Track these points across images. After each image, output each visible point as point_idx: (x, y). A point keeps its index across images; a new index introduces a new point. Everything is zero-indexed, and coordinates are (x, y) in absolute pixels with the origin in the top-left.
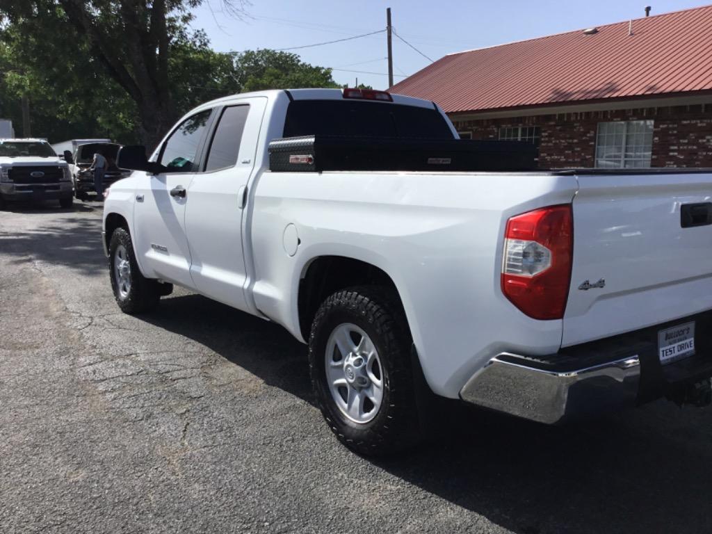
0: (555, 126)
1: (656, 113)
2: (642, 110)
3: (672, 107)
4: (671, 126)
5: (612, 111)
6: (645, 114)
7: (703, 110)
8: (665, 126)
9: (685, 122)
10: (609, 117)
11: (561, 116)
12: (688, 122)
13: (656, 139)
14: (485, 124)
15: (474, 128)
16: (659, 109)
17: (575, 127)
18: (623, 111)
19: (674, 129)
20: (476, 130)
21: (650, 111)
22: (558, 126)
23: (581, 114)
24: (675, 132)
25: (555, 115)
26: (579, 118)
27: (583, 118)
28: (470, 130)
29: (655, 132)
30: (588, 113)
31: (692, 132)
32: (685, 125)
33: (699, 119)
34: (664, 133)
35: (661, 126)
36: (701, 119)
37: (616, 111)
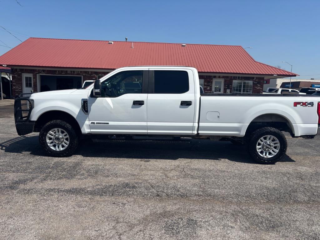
14: (90, 73)
20: (85, 75)
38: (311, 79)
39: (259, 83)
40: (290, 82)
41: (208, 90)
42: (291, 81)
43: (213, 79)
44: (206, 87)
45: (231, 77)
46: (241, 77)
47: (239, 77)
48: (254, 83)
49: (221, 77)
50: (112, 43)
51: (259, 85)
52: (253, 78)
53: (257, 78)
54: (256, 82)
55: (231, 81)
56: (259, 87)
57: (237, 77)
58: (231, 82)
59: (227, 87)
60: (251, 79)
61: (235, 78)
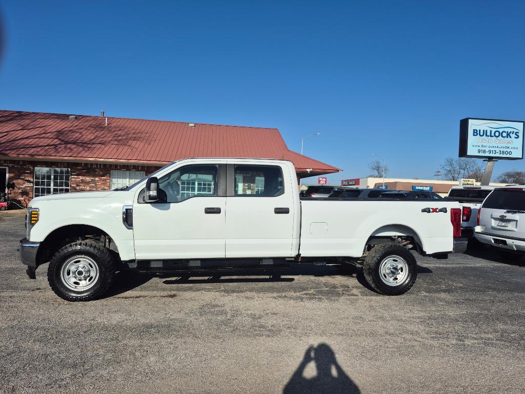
0: (81, 169)
1: (146, 169)
2: (138, 166)
5: (120, 165)
6: (140, 169)
11: (86, 164)
14: (21, 163)
15: (11, 165)
16: (147, 167)
17: (96, 171)
18: (128, 166)
21: (143, 167)
22: (84, 170)
23: (100, 165)
25: (82, 164)
26: (99, 167)
27: (102, 167)
28: (5, 166)
30: (105, 165)
37: (123, 165)
59: (247, 186)
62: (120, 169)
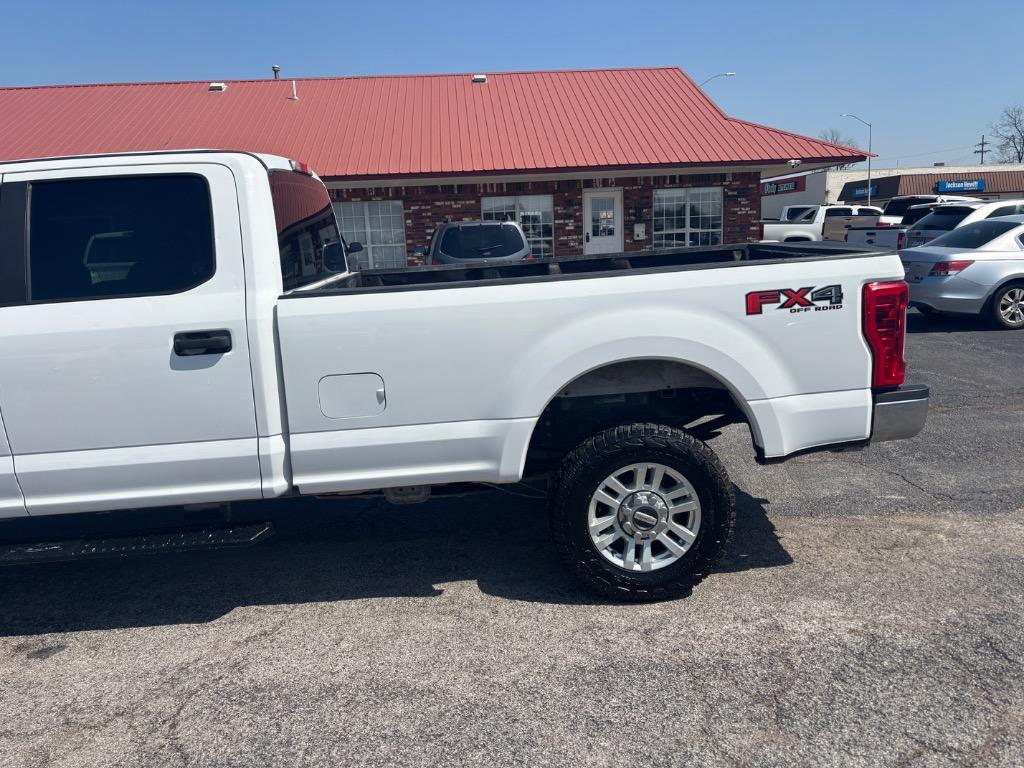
1: (404, 193)
2: (387, 189)
3: (422, 187)
4: (423, 207)
5: (348, 190)
6: (391, 195)
7: (456, 192)
8: (417, 207)
9: (438, 203)
10: (345, 196)
12: (442, 203)
13: (409, 221)
16: (407, 189)
18: (364, 190)
19: (427, 210)
21: (397, 190)
24: (429, 214)
29: (406, 214)
31: (449, 214)
32: (439, 206)
33: (453, 200)
34: (417, 216)
35: (412, 208)
36: (456, 200)
37: (354, 190)
38: (936, 165)
39: (743, 192)
40: (866, 181)
41: (569, 233)
42: (872, 177)
43: (584, 190)
44: (561, 221)
45: (647, 179)
46: (680, 176)
47: (673, 179)
48: (726, 196)
49: (612, 183)
50: (220, 89)
51: (743, 201)
52: (723, 177)
53: (734, 175)
54: (733, 190)
55: (646, 194)
56: (745, 206)
57: (665, 177)
58: (648, 197)
59: (634, 215)
60: (715, 181)
61: (660, 182)
62: (348, 200)
